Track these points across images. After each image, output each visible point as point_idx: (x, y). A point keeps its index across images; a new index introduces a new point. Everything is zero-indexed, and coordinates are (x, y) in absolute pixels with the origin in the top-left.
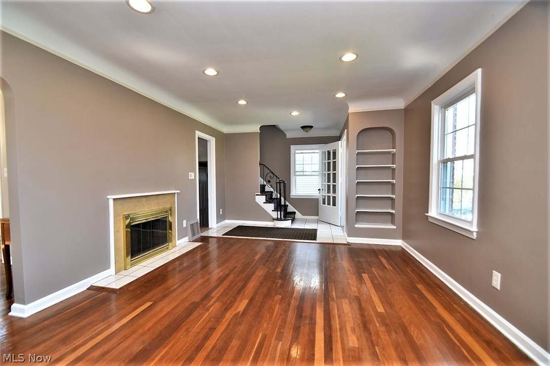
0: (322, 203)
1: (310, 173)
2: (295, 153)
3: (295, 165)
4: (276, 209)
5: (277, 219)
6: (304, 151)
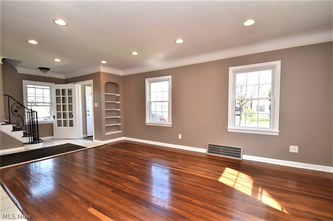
0: (57, 126)
1: (42, 104)
2: (27, 87)
3: (27, 97)
4: (25, 135)
5: (30, 143)
6: (36, 87)
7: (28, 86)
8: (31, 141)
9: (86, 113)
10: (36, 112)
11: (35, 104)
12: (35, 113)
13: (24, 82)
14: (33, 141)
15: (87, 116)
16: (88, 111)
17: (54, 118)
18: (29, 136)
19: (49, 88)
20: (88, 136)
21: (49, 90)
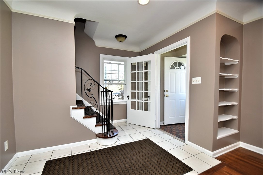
0: (131, 108)
2: (103, 63)
5: (103, 137)
6: (112, 62)
7: (105, 61)
8: (104, 132)
9: (164, 93)
10: (112, 92)
11: (111, 82)
12: (110, 93)
13: (102, 56)
14: (106, 131)
15: (165, 97)
16: (167, 91)
17: (128, 99)
18: (103, 125)
19: (123, 63)
20: (165, 124)
21: (124, 65)
